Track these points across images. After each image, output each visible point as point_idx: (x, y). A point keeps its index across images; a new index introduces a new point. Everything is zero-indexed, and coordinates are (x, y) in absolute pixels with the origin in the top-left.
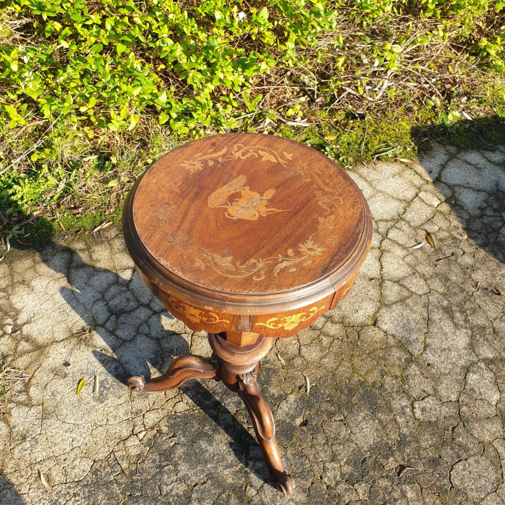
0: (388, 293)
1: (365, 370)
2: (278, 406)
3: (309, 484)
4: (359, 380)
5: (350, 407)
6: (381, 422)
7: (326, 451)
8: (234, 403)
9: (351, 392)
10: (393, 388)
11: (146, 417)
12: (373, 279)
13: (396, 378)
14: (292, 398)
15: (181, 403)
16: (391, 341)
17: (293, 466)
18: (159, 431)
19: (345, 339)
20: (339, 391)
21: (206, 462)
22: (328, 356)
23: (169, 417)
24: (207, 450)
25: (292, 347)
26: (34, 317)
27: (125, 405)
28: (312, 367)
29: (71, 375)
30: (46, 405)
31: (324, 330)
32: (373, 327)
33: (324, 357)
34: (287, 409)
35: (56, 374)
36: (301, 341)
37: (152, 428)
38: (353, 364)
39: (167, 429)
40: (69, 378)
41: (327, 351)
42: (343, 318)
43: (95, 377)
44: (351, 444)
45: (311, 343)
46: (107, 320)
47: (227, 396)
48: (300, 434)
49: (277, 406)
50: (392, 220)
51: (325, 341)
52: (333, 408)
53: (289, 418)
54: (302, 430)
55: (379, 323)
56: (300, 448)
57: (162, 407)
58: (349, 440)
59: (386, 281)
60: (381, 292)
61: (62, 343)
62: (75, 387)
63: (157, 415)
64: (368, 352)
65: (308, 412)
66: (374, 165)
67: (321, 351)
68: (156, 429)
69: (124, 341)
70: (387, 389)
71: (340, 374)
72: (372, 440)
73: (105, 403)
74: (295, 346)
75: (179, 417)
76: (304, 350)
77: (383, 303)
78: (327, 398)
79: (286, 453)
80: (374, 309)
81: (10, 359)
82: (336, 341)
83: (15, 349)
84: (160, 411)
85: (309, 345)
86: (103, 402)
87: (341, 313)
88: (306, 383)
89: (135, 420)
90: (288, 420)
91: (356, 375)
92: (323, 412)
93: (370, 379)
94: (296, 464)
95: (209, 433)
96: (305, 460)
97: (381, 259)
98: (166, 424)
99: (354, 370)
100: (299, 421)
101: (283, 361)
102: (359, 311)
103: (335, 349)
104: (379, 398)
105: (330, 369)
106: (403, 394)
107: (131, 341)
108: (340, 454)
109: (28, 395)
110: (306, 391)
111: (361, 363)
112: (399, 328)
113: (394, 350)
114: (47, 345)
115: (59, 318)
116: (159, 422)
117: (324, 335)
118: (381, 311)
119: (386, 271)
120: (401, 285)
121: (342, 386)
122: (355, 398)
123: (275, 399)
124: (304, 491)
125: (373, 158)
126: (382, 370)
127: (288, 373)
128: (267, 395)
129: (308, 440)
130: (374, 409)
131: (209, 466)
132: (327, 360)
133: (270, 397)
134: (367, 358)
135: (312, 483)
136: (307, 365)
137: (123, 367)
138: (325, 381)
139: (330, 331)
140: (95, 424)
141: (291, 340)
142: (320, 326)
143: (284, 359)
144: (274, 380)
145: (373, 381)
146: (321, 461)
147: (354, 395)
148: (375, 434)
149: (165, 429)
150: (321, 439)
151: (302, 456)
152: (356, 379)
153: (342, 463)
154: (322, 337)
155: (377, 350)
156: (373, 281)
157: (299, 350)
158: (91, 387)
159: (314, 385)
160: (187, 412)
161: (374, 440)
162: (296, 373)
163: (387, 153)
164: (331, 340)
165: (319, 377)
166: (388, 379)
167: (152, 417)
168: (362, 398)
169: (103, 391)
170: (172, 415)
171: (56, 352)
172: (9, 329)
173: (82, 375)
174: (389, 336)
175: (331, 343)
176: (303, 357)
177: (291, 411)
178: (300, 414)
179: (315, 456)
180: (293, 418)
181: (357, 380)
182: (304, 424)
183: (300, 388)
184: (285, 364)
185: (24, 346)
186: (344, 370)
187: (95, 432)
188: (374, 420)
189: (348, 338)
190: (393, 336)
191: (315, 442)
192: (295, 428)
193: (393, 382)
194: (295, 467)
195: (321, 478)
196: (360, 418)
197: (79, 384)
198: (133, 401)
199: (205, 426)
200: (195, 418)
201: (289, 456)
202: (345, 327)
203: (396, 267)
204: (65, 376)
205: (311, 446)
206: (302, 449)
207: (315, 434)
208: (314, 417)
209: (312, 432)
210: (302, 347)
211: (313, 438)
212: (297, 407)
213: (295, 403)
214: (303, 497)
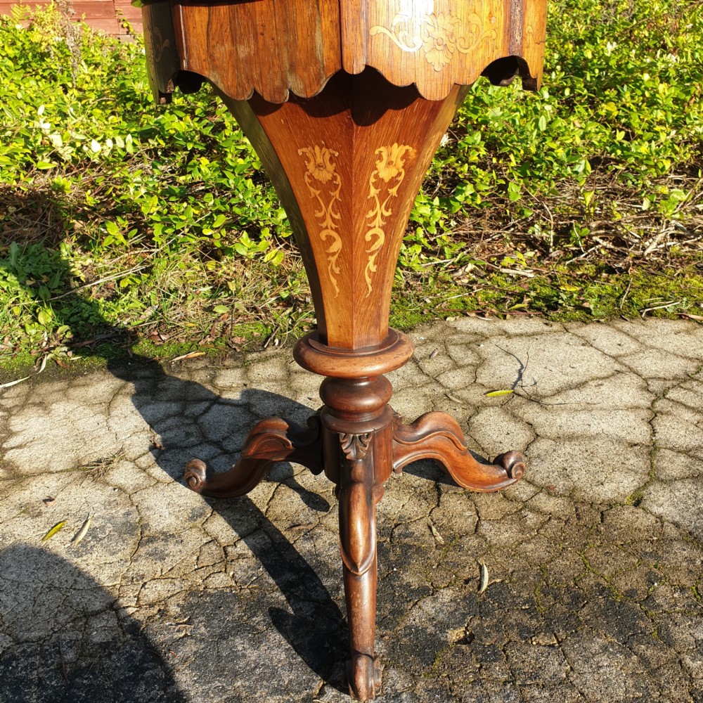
0: (665, 465)
1: (611, 569)
2: (416, 603)
4: (598, 584)
5: (572, 626)
6: (644, 660)
7: (508, 696)
9: (577, 600)
10: (676, 605)
11: (146, 586)
12: (635, 445)
13: (682, 589)
14: (446, 595)
15: (222, 575)
16: (671, 531)
18: (163, 613)
19: (574, 520)
20: (551, 597)
21: (236, 674)
22: (533, 541)
23: (191, 592)
24: (244, 656)
25: (462, 520)
26: (32, 441)
27: (118, 564)
28: (499, 553)
29: (48, 515)
31: (532, 503)
32: (632, 508)
33: (528, 541)
34: (432, 611)
35: (24, 512)
36: (482, 513)
37: (151, 605)
38: (586, 558)
39: (178, 610)
40: (43, 519)
41: (533, 534)
42: (573, 490)
43: (86, 521)
44: (569, 691)
45: (501, 519)
46: (144, 454)
48: (453, 656)
49: (411, 604)
50: (675, 378)
52: (534, 622)
53: (435, 626)
54: (458, 649)
55: (647, 504)
56: (447, 682)
57: (184, 577)
58: (567, 683)
59: (662, 450)
60: (652, 463)
61: (57, 475)
62: (46, 531)
63: (169, 587)
64: (619, 543)
65: (477, 622)
66: (642, 321)
67: (522, 532)
69: (158, 481)
70: (659, 606)
71: (557, 569)
72: (621, 692)
73: (85, 558)
74: (470, 520)
75: (210, 595)
76: (485, 527)
77: (653, 477)
78: (524, 604)
79: (415, 685)
80: (635, 483)
82: (554, 521)
84: (177, 582)
85: (498, 521)
86: (81, 556)
87: (569, 484)
88: (482, 576)
89: (125, 588)
90: (431, 629)
91: (592, 575)
92: (511, 627)
93: (623, 585)
95: (260, 627)
97: (654, 422)
98: (181, 602)
99: (588, 566)
100: (454, 635)
101: (439, 538)
102: (606, 485)
103: (550, 532)
104: (641, 618)
105: (537, 561)
106: (699, 619)
107: (169, 483)
110: (479, 587)
111: (602, 558)
112: (689, 513)
113: (677, 546)
114: (32, 475)
115: (70, 446)
116: (169, 597)
117: (530, 511)
118: (651, 488)
119: (663, 437)
120: (690, 456)
121: (559, 589)
122: (585, 610)
123: (412, 591)
125: (641, 313)
126: (651, 572)
127: (446, 556)
128: (396, 583)
129: (470, 669)
130: (628, 636)
131: (239, 684)
132: (531, 546)
133: (400, 587)
134: (617, 552)
136: (488, 549)
137: (139, 514)
138: (524, 578)
139: (543, 505)
140: (50, 586)
141: (463, 511)
142: (524, 497)
143: (444, 536)
144: (416, 563)
145: (628, 587)
147: (584, 606)
148: (630, 682)
149: (174, 609)
150: (498, 671)
151: (450, 698)
152: (590, 581)
154: (525, 513)
155: (641, 541)
156: (636, 448)
157: (477, 526)
158: (72, 535)
159: (498, 580)
160: (228, 590)
161: (627, 692)
162: (463, 558)
163: (666, 307)
164: (543, 518)
165: (511, 570)
166: (662, 590)
167: (159, 589)
168: (603, 614)
169: (89, 541)
170: (198, 591)
171: (40, 485)
173: (66, 517)
174: (666, 523)
175: (543, 524)
176: (483, 536)
177: (441, 615)
178: (460, 623)
180: (443, 627)
181: (592, 582)
182: (467, 640)
183: (467, 582)
184: (443, 542)
186: (566, 564)
187: (43, 597)
188: (628, 656)
189: (579, 519)
190: (677, 525)
191: (485, 674)
192: (444, 644)
193: (676, 595)
196: (595, 647)
197: (52, 528)
198: (136, 561)
199: (255, 615)
200: (240, 601)
201: (420, 691)
202: (575, 503)
203: (682, 433)
204: (40, 514)
205: (475, 681)
206: (454, 683)
207: (486, 661)
208: (489, 633)
209: (480, 656)
210: (483, 523)
211: (481, 667)
212: (456, 610)
213: (453, 604)
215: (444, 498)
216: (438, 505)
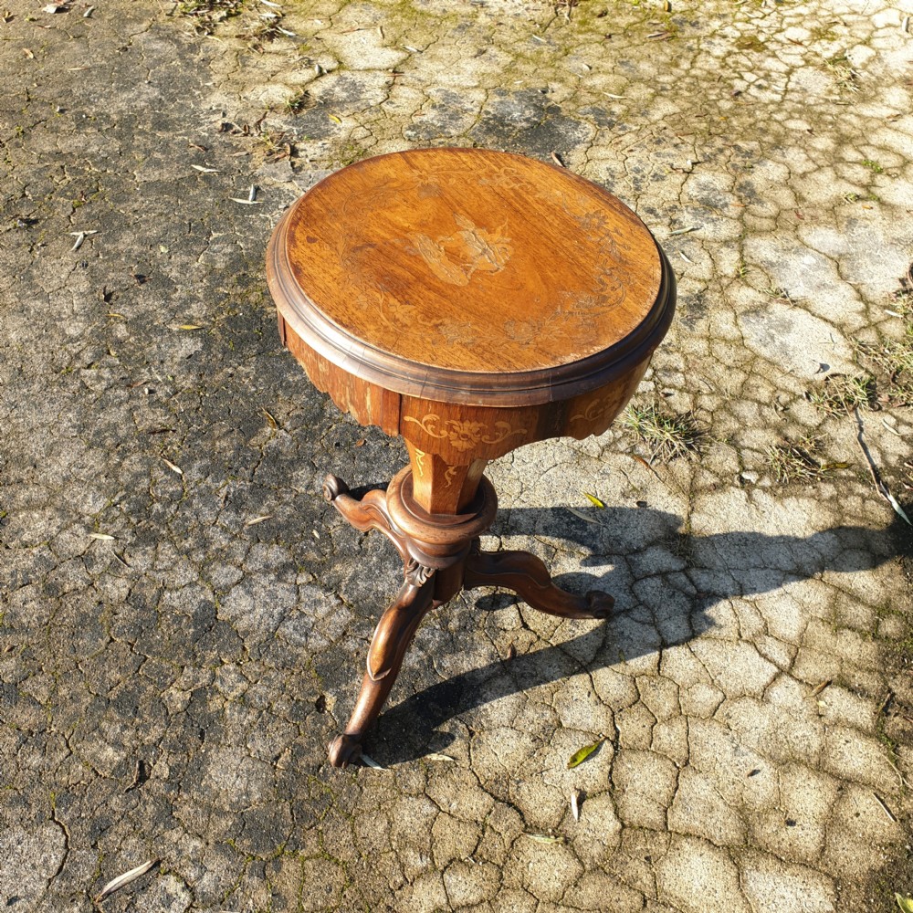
1: (312, 874)
3: (247, 645)
4: (304, 847)
5: (282, 789)
6: (221, 813)
7: (260, 699)
8: (429, 641)
9: (300, 815)
10: (243, 890)
17: (284, 644)
19: (389, 900)
20: (318, 798)
21: (382, 560)
22: (386, 837)
24: (395, 569)
25: (448, 794)
26: (757, 509)
28: (389, 795)
29: (621, 501)
30: (594, 461)
31: (436, 880)
33: (389, 830)
35: (634, 488)
36: (447, 818)
38: (337, 863)
40: (618, 498)
41: (394, 844)
43: (599, 520)
44: (237, 739)
45: (430, 830)
46: (692, 582)
47: (445, 640)
48: (313, 687)
51: (416, 862)
52: (304, 764)
53: (345, 692)
54: (316, 694)
56: (296, 671)
58: (243, 742)
65: (330, 724)
67: (402, 836)
69: (636, 580)
70: (251, 875)
71: (341, 827)
72: (213, 773)
73: (549, 512)
74: (444, 800)
76: (428, 809)
78: (324, 771)
79: (307, 650)
81: (694, 457)
82: (400, 879)
83: (708, 469)
85: (430, 826)
86: (553, 510)
88: (372, 760)
90: (344, 687)
91: (316, 851)
92: (311, 744)
93: (289, 866)
94: (283, 650)
96: (277, 664)
99: (327, 857)
100: (330, 700)
101: (435, 757)
103: (387, 861)
104: (251, 847)
105: (360, 818)
106: (218, 895)
107: (631, 587)
108: (240, 713)
109: (622, 453)
111: (327, 880)
114: (692, 501)
117: (426, 868)
121: (321, 810)
122: (287, 810)
124: (247, 633)
129: (296, 690)
130: (246, 824)
131: (374, 559)
132: (381, 829)
134: (326, 900)
135: (244, 649)
136: (399, 789)
138: (350, 791)
139: (427, 887)
140: (527, 488)
142: (450, 879)
143: (436, 763)
145: (284, 868)
146: (256, 682)
147: (292, 813)
148: (215, 787)
150: (282, 707)
151: (284, 665)
152: (312, 843)
153: (227, 705)
154: (426, 862)
157: (433, 802)
158: (585, 510)
159: (360, 771)
161: (210, 777)
164: (409, 873)
165: (365, 790)
168: (274, 821)
169: (569, 518)
171: (673, 503)
172: (751, 477)
175: (403, 866)
176: (417, 796)
178: (337, 710)
179: (270, 680)
180: (341, 697)
181: (309, 843)
182: (320, 705)
184: (428, 756)
185: (707, 479)
186: (341, 839)
187: (517, 484)
188: (232, 805)
191: (286, 696)
192: (327, 687)
193: (251, 902)
194: (282, 646)
195: (238, 664)
196: (254, 788)
201: (300, 650)
204: (625, 496)
205: (285, 687)
206: (293, 674)
207: (295, 705)
208: (315, 725)
209: (301, 704)
210: (435, 809)
211: (292, 698)
214: (241, 625)
215: (487, 799)
216: (480, 785)
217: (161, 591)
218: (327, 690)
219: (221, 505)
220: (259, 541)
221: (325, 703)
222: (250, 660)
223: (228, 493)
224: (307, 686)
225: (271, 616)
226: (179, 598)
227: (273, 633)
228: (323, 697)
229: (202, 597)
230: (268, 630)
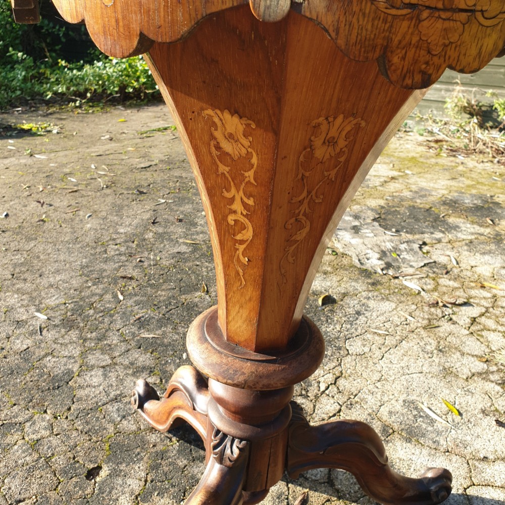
2: (146, 481)
3: (73, 407)
7: (49, 448)
17: (101, 417)
30: (461, 380)
34: (130, 481)
43: (448, 422)
48: (97, 456)
53: (121, 471)
54: (96, 462)
56: (94, 439)
57: (325, 421)
63: (324, 411)
65: (88, 492)
68: (312, 397)
69: (474, 485)
79: (115, 428)
84: (325, 416)
90: (123, 467)
94: (97, 421)
96: (84, 428)
100: (104, 473)
107: (465, 489)
108: (23, 452)
109: (492, 382)
116: (314, 406)
124: (80, 399)
128: (172, 490)
129: (82, 453)
135: (69, 409)
146: (56, 435)
150: (60, 462)
151: (89, 431)
153: (20, 442)
178: (103, 482)
179: (68, 437)
180: (114, 474)
182: (92, 474)
187: (378, 374)
191: (70, 455)
192: (109, 460)
194: (98, 418)
195: (55, 417)
201: (110, 426)
205: (76, 447)
206: (90, 440)
207: (71, 464)
208: (75, 487)
209: (77, 465)
211: (74, 458)
212: (110, 492)
213: (114, 497)
214: (81, 393)
217: (46, 355)
218: (107, 463)
219: (132, 321)
220: (140, 348)
221: (98, 474)
222: (67, 418)
223: (143, 317)
224: (93, 454)
225: (108, 395)
226: (54, 362)
227: (100, 406)
228: (99, 468)
229: (70, 367)
230: (97, 403)
